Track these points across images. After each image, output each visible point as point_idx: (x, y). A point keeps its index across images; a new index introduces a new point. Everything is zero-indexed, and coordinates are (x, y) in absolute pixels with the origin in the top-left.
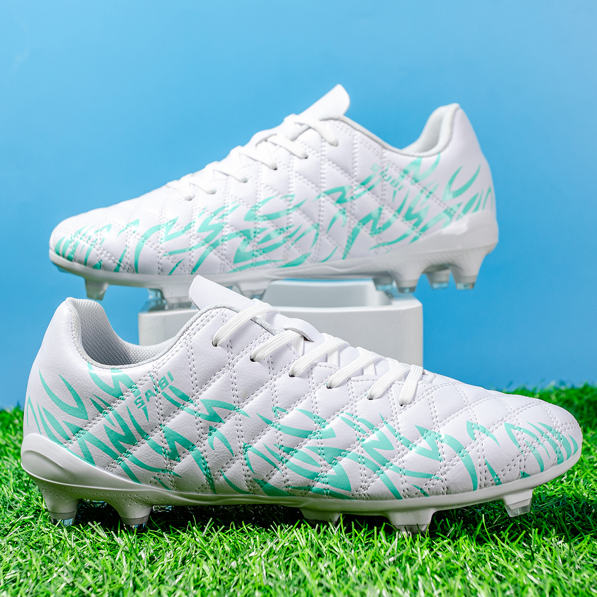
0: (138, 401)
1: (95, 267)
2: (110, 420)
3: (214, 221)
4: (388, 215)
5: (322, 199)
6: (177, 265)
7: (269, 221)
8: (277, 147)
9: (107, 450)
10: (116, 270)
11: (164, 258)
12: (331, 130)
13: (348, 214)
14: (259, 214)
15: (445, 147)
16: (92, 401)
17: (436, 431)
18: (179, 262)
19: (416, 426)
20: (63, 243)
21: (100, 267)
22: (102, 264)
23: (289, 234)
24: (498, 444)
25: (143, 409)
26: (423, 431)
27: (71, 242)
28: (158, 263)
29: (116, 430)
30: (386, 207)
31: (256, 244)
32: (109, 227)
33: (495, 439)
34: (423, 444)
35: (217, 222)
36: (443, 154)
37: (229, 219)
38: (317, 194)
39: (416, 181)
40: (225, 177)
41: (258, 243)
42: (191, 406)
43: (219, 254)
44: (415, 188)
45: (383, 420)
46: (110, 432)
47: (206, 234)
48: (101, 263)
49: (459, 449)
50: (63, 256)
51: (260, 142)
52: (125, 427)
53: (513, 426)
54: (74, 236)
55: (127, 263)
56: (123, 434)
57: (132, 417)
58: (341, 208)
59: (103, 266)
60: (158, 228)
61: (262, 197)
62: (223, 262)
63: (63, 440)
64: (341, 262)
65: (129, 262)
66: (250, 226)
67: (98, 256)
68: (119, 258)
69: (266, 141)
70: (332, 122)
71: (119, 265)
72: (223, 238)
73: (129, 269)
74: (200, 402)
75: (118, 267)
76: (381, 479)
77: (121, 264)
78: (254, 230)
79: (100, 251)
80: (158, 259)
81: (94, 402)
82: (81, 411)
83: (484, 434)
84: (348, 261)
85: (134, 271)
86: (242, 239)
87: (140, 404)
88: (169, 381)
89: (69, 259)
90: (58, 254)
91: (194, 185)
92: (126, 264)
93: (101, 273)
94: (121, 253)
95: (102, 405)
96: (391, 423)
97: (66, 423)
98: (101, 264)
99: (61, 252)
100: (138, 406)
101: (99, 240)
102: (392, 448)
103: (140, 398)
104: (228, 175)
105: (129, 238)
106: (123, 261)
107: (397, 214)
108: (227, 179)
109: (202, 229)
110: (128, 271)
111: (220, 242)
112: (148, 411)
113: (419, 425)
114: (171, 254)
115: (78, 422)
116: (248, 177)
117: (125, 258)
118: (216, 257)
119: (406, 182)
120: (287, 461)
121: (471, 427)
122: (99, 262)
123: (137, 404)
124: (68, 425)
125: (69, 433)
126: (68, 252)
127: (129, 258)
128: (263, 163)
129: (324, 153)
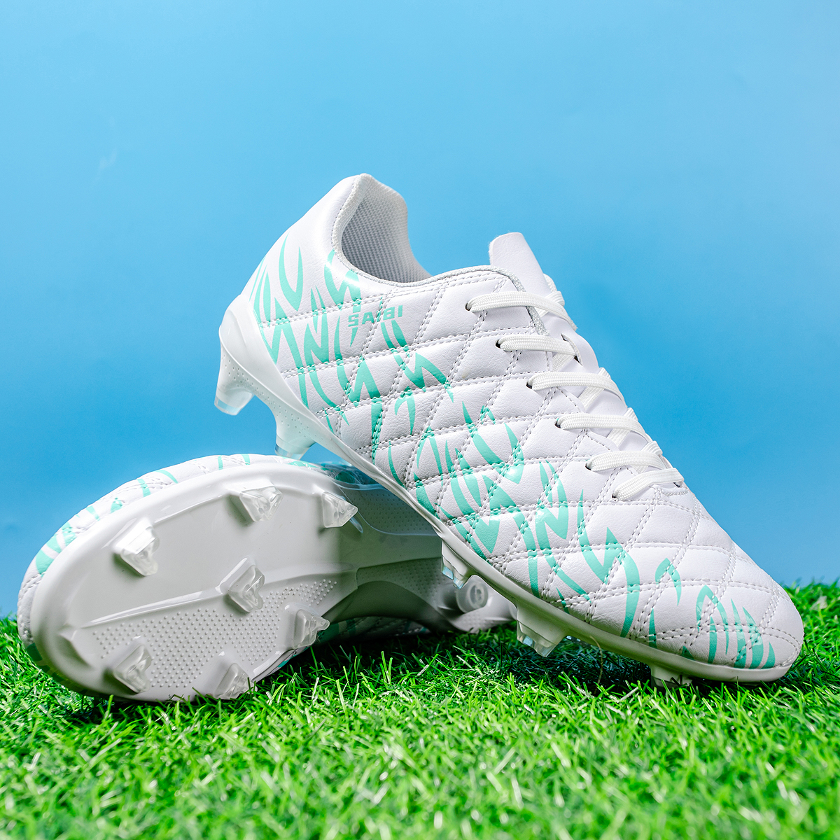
0: (353, 318)
2: (315, 323)
9: (295, 352)
16: (312, 293)
17: (625, 549)
19: (608, 530)
24: (678, 602)
25: (353, 329)
26: (611, 540)
29: (315, 337)
33: (679, 595)
34: (600, 553)
42: (402, 354)
45: (581, 499)
46: (308, 336)
49: (633, 582)
52: (325, 338)
53: (711, 594)
56: (319, 344)
57: (337, 332)
63: (263, 318)
74: (414, 355)
76: (529, 561)
81: (312, 295)
82: (295, 299)
83: (672, 582)
87: (354, 323)
88: (396, 315)
95: (318, 304)
96: (585, 508)
97: (276, 302)
100: (350, 324)
102: (564, 536)
103: (357, 316)
112: (357, 335)
113: (612, 530)
115: (287, 308)
120: (455, 476)
121: (666, 567)
123: (350, 321)
124: (278, 305)
125: (273, 314)
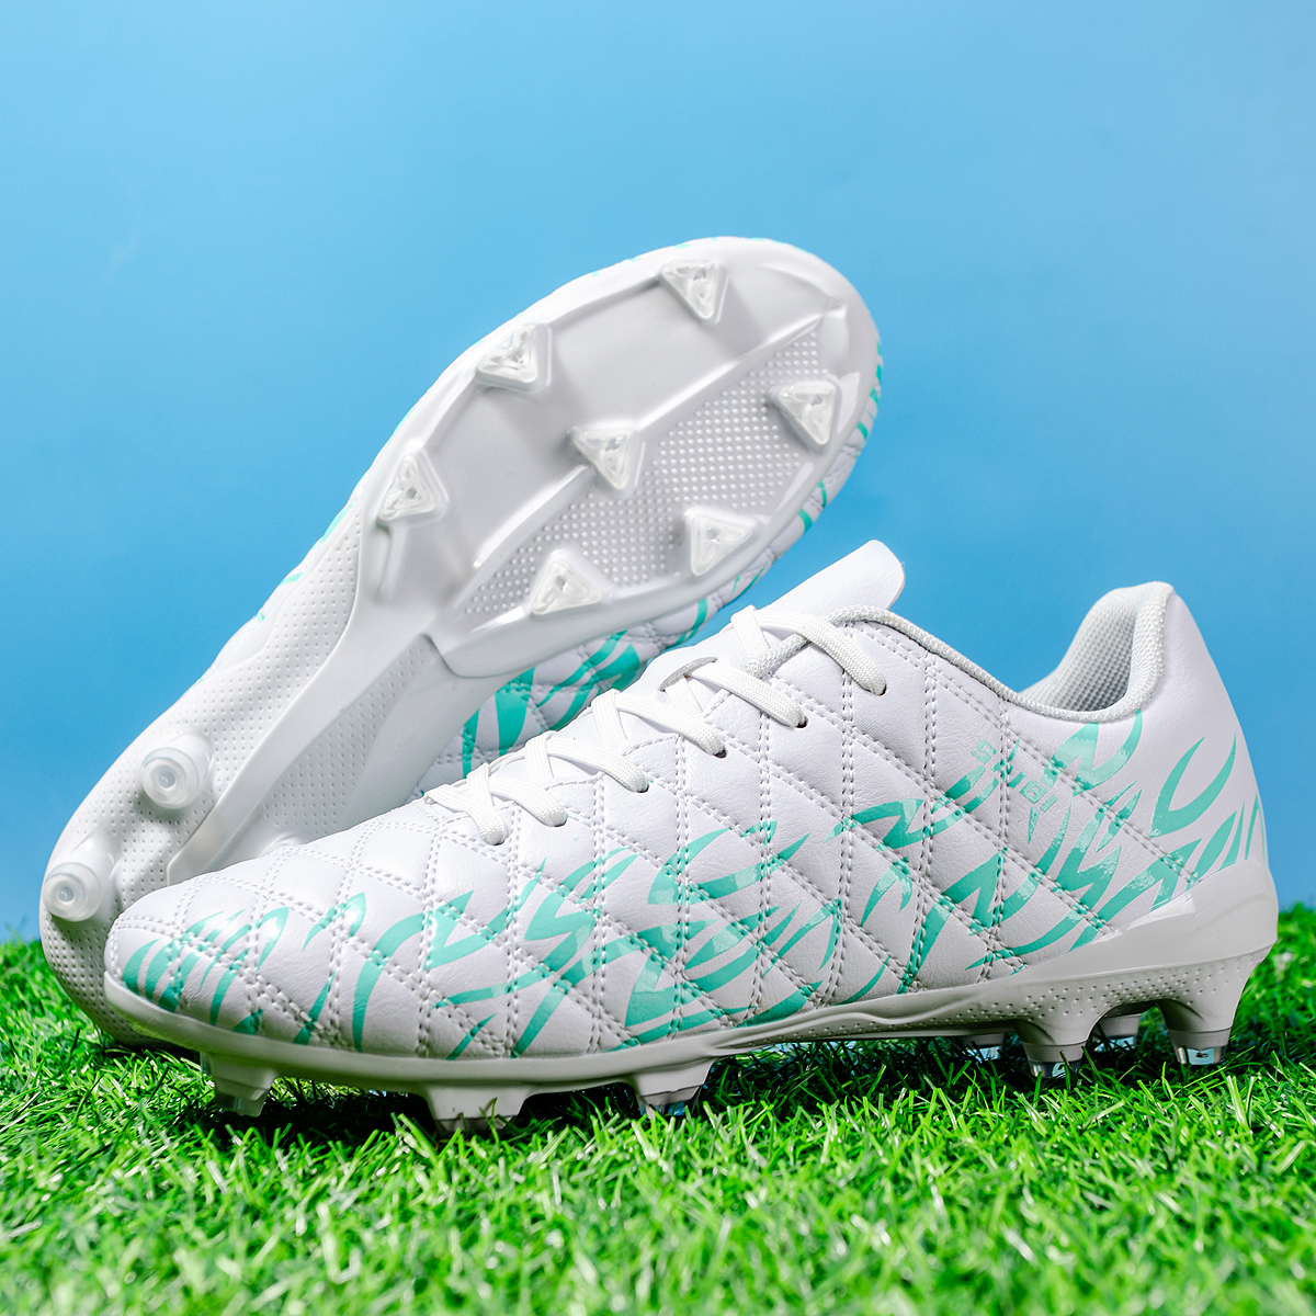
1: (241, 1028)
3: (569, 907)
4: (1018, 876)
5: (849, 835)
6: (473, 1034)
7: (711, 901)
8: (723, 693)
10: (301, 1040)
11: (436, 1013)
12: (863, 651)
13: (915, 874)
14: (686, 881)
15: (1152, 695)
18: (480, 1026)
20: (148, 959)
21: (256, 1028)
22: (261, 1021)
23: (764, 933)
27: (170, 959)
28: (420, 1027)
30: (1011, 853)
31: (681, 966)
32: (282, 914)
35: (577, 908)
36: (1145, 714)
37: (608, 898)
38: (836, 821)
39: (1086, 787)
40: (585, 776)
41: (688, 965)
43: (588, 1001)
44: (1084, 806)
47: (550, 945)
48: (260, 1017)
50: (149, 995)
51: (672, 680)
54: (181, 940)
55: (332, 1022)
58: (898, 858)
59: (263, 1026)
60: (418, 923)
61: (692, 833)
62: (596, 1021)
64: (894, 1000)
65: (337, 1018)
66: (665, 918)
67: (249, 999)
68: (310, 1006)
69: (687, 677)
70: (867, 628)
71: (310, 1027)
72: (596, 954)
73: (336, 1038)
75: (305, 1031)
77: (317, 1025)
78: (676, 928)
79: (257, 985)
80: (420, 1016)
84: (914, 996)
85: (349, 1045)
86: (645, 957)
89: (165, 1002)
90: (134, 988)
91: (505, 799)
92: (328, 1024)
93: (256, 1044)
94: (316, 994)
98: (257, 1020)
99: (141, 982)
101: (251, 953)
104: (591, 770)
105: (340, 951)
106: (322, 1015)
107: (1036, 871)
108: (593, 782)
109: (537, 931)
110: (332, 1044)
111: (588, 968)
114: (456, 1001)
116: (648, 775)
117: (326, 1007)
118: (579, 1010)
119: (1062, 789)
122: (253, 1014)
126: (164, 983)
127: (339, 1008)
128: (685, 738)
129: (848, 712)
